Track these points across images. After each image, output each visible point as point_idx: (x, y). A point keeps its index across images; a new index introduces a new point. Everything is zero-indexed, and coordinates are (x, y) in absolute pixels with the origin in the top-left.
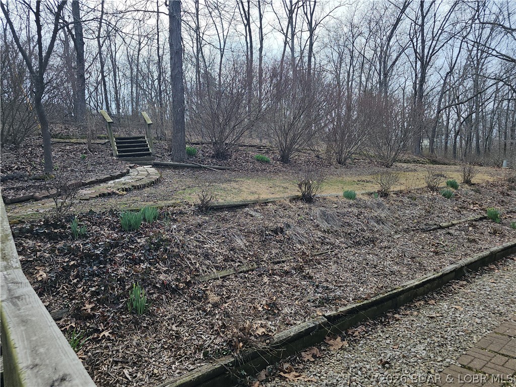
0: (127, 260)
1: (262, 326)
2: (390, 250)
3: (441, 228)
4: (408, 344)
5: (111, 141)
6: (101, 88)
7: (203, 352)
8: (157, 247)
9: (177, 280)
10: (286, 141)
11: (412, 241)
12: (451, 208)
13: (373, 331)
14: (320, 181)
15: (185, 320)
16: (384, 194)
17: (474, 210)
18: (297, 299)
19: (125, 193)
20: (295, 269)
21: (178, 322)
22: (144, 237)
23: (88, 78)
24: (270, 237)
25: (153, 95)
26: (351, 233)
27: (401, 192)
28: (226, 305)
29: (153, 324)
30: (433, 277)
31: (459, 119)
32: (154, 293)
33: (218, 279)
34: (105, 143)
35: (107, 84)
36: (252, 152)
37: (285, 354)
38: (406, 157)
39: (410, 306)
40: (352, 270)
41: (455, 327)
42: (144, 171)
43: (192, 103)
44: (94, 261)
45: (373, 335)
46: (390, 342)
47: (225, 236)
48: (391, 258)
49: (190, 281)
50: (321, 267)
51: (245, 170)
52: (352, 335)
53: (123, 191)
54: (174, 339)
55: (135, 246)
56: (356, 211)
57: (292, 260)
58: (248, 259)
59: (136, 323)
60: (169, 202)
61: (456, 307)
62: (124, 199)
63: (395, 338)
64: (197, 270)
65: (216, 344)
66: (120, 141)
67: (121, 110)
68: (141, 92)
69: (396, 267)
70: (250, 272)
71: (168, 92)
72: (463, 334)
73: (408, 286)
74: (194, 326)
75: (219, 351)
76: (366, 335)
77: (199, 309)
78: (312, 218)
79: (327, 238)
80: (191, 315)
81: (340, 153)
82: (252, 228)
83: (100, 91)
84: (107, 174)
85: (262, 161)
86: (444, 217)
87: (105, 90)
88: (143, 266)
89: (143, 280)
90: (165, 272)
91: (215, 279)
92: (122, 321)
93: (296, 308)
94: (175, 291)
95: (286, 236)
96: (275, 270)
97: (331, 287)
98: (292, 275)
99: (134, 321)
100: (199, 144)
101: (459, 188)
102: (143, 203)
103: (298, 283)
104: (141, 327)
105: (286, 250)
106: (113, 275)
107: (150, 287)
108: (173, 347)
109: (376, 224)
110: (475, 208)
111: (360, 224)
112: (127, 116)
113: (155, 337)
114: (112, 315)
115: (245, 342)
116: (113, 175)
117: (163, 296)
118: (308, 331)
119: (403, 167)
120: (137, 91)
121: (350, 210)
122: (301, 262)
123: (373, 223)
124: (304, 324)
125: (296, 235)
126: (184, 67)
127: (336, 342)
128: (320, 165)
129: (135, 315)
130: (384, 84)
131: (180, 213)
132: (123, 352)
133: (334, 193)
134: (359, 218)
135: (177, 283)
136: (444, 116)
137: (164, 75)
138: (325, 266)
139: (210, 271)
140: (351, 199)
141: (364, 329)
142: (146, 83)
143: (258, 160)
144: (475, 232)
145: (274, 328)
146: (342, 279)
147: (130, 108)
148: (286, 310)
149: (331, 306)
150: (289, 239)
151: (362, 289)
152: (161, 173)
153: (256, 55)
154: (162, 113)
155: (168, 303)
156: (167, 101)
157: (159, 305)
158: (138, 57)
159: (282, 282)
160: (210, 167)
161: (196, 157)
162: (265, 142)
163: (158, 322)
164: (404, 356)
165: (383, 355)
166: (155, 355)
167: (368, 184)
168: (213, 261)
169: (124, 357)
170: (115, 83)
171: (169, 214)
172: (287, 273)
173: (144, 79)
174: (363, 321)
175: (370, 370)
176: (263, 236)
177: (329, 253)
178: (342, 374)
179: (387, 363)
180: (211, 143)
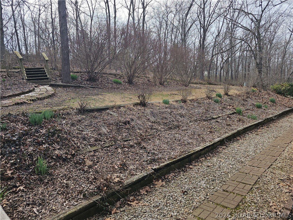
0: (34, 143)
1: (117, 177)
2: (187, 131)
3: (213, 119)
4: (196, 181)
5: (22, 71)
6: (15, 37)
7: (82, 194)
8: (53, 134)
9: (66, 153)
10: (131, 72)
11: (199, 126)
12: (218, 108)
13: (178, 175)
14: (150, 94)
15: (71, 177)
16: (184, 101)
17: (230, 109)
18: (137, 160)
19: (32, 102)
20: (136, 144)
21: (67, 178)
22: (45, 129)
23: (5, 31)
24: (122, 127)
25: (49, 43)
26: (167, 123)
27: (193, 100)
28: (96, 166)
29: (52, 180)
30: (209, 145)
31: (222, 61)
32: (52, 162)
33: (92, 152)
34: (18, 72)
35: (19, 35)
36: (111, 77)
37: (131, 192)
38: (196, 81)
39: (197, 161)
40: (167, 143)
41: (220, 170)
42: (44, 89)
43: (74, 49)
44: (12, 145)
45: (179, 178)
46: (187, 180)
47: (95, 127)
48: (188, 135)
49: (74, 154)
50: (151, 142)
51: (107, 88)
52: (167, 178)
53: (31, 101)
54: (65, 188)
55: (39, 134)
56: (169, 110)
57: (135, 139)
58: (109, 139)
59: (41, 180)
60: (61, 107)
61: (221, 160)
62: (31, 106)
63: (190, 178)
64: (78, 147)
65: (91, 189)
66: (28, 70)
67: (28, 52)
68: (41, 41)
69: (190, 141)
70: (110, 147)
71: (59, 41)
72: (224, 174)
73: (197, 150)
74: (77, 179)
75: (92, 193)
76: (175, 178)
77: (80, 170)
78: (145, 115)
79: (154, 126)
80: (75, 173)
81: (161, 79)
82: (111, 122)
83: (14, 39)
84: (20, 91)
85: (117, 83)
86: (215, 113)
87: (18, 38)
88: (44, 146)
89: (45, 154)
90: (59, 149)
91: (89, 152)
92: (32, 180)
93: (137, 165)
94: (65, 160)
95: (131, 126)
96: (125, 145)
97: (156, 153)
98: (135, 147)
99: (39, 179)
100: (78, 73)
101: (222, 97)
102: (44, 108)
103: (138, 151)
104: (44, 182)
105: (131, 133)
106: (25, 152)
107: (49, 159)
108: (64, 193)
109: (180, 118)
110: (230, 108)
111: (171, 118)
112: (33, 55)
113: (53, 188)
114: (25, 176)
115: (108, 187)
116: (24, 91)
117: (58, 163)
118: (144, 178)
119: (194, 86)
120: (38, 40)
121: (166, 110)
122: (140, 140)
123: (178, 117)
124: (141, 174)
125: (137, 125)
126: (68, 26)
127: (159, 183)
128: (150, 85)
129: (40, 176)
130: (184, 40)
131: (68, 114)
132: (32, 198)
133: (158, 101)
134: (171, 115)
135: (66, 155)
136: (215, 59)
137: (56, 31)
138: (153, 141)
139: (86, 147)
140: (167, 104)
141: (174, 175)
142: (45, 35)
143: (115, 82)
144: (230, 120)
145: (124, 177)
146: (162, 148)
147: (34, 50)
148: (131, 167)
149: (156, 163)
150: (133, 127)
151: (172, 153)
152: (55, 90)
153: (112, 21)
154: (55, 54)
155: (61, 167)
156: (58, 46)
157: (55, 169)
158: (39, 19)
159: (129, 152)
160: (86, 86)
161: (77, 81)
162: (118, 72)
163: (55, 179)
164: (194, 188)
165: (183, 188)
166: (53, 198)
167: (176, 96)
168: (88, 141)
169: (33, 201)
170: (24, 34)
171: (60, 114)
172: (132, 146)
173: (43, 32)
174: (173, 170)
175: (177, 196)
176: (117, 126)
177: (155, 134)
178: (162, 200)
179: (186, 192)
180: (86, 72)
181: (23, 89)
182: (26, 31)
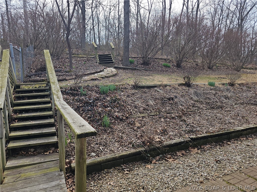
0: (102, 106)
1: (159, 138)
2: (230, 112)
4: (232, 155)
5: (96, 56)
6: (92, 32)
7: (132, 144)
8: (115, 101)
9: (122, 116)
11: (244, 109)
13: (214, 147)
14: (195, 76)
15: (125, 132)
16: (232, 85)
18: (176, 129)
19: (102, 79)
20: (177, 117)
21: (122, 132)
22: (109, 97)
23: (86, 28)
24: (166, 101)
25: (115, 35)
26: (210, 103)
27: (242, 84)
28: (143, 128)
29: (112, 132)
32: (113, 120)
33: (140, 117)
34: (94, 57)
35: (95, 30)
36: (162, 62)
37: (168, 152)
39: (237, 139)
40: (207, 120)
42: (110, 70)
43: (133, 38)
44: (89, 105)
45: (214, 150)
46: (223, 153)
47: (144, 99)
48: (231, 116)
49: (128, 117)
50: (191, 117)
51: (157, 71)
54: (120, 139)
55: (106, 100)
56: (214, 92)
57: (177, 113)
58: (155, 110)
59: (105, 131)
60: (120, 83)
62: (101, 82)
63: (225, 152)
64: (131, 112)
65: (138, 142)
66: (100, 56)
67: (101, 42)
68: (110, 33)
69: (232, 121)
70: (155, 116)
71: (122, 33)
73: (237, 130)
74: (129, 135)
75: (139, 145)
76: (210, 149)
77: (131, 128)
78: (189, 94)
79: (196, 104)
80: (127, 130)
81: (210, 63)
82: (158, 97)
83: (92, 33)
84: (94, 71)
85: (166, 66)
87: (94, 33)
88: (108, 109)
89: (108, 114)
91: (139, 117)
92: (100, 129)
93: (176, 133)
94: (121, 120)
95: (174, 102)
96: (168, 116)
97: (195, 126)
98: (176, 119)
99: (104, 130)
100: (135, 58)
102: (109, 83)
103: (178, 123)
104: (107, 132)
105: (174, 108)
106: (96, 111)
107: (111, 117)
108: (119, 141)
109: (224, 99)
111: (215, 99)
112: (103, 45)
113: (112, 137)
116: (97, 71)
117: (116, 121)
118: (181, 143)
119: (247, 72)
120: (108, 33)
121: (211, 91)
122: (181, 114)
123: (223, 99)
124: (179, 140)
125: (180, 101)
126: (130, 20)
127: (194, 150)
128: (197, 69)
129: (105, 128)
131: (125, 88)
133: (203, 83)
134: (215, 96)
135: (122, 117)
137: (121, 25)
138: (193, 117)
139: (137, 113)
140: (212, 86)
141: (210, 146)
143: (164, 66)
145: (164, 140)
146: (201, 123)
147: (105, 41)
148: (171, 133)
149: (194, 134)
150: (176, 103)
151: (211, 129)
152: (118, 71)
153: (167, 12)
154: (119, 43)
155: (118, 124)
156: (122, 38)
157: (115, 125)
158: (109, 16)
159: (170, 122)
160: (141, 69)
161: (134, 64)
162: (169, 57)
163: (114, 131)
164: (228, 159)
165: (217, 158)
166: (112, 143)
167: (224, 79)
168: (138, 109)
169: (100, 142)
170: (99, 29)
171: (120, 88)
172: (173, 118)
173: (111, 27)
174: (210, 143)
175: (209, 163)
176: (163, 101)
177: (196, 111)
178: (195, 163)
179: (219, 161)
180: (141, 58)
181: (96, 69)
182: (100, 27)
